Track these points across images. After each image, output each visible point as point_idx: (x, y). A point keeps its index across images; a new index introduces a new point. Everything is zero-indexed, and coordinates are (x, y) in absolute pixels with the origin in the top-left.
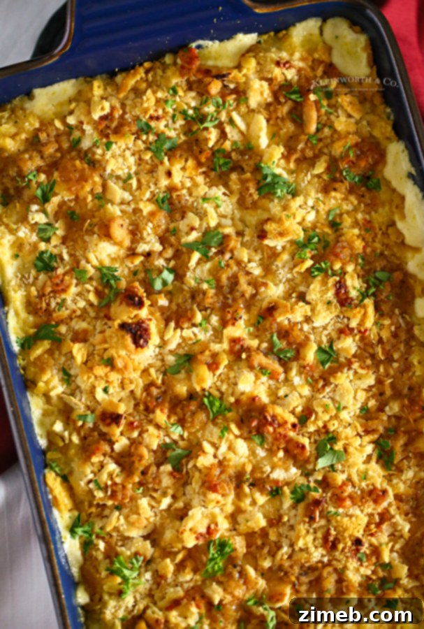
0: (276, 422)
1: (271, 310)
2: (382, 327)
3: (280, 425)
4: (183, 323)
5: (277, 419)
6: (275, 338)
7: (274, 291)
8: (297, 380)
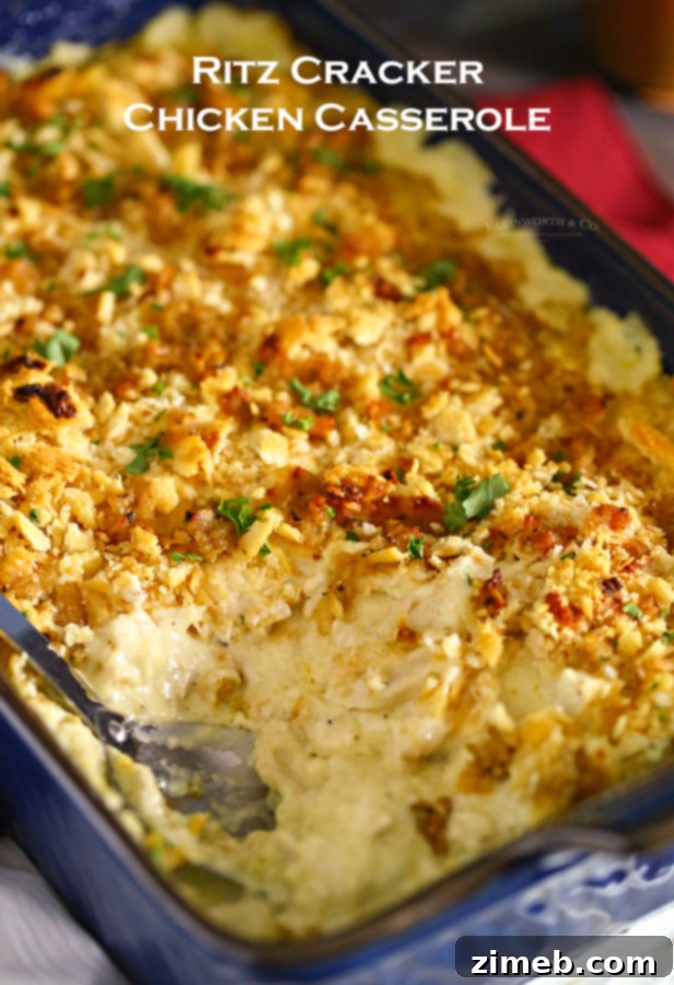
0: (356, 490)
1: (272, 343)
2: (477, 323)
3: (364, 490)
4: (124, 390)
5: (353, 486)
6: (297, 384)
7: (264, 319)
8: (362, 431)
